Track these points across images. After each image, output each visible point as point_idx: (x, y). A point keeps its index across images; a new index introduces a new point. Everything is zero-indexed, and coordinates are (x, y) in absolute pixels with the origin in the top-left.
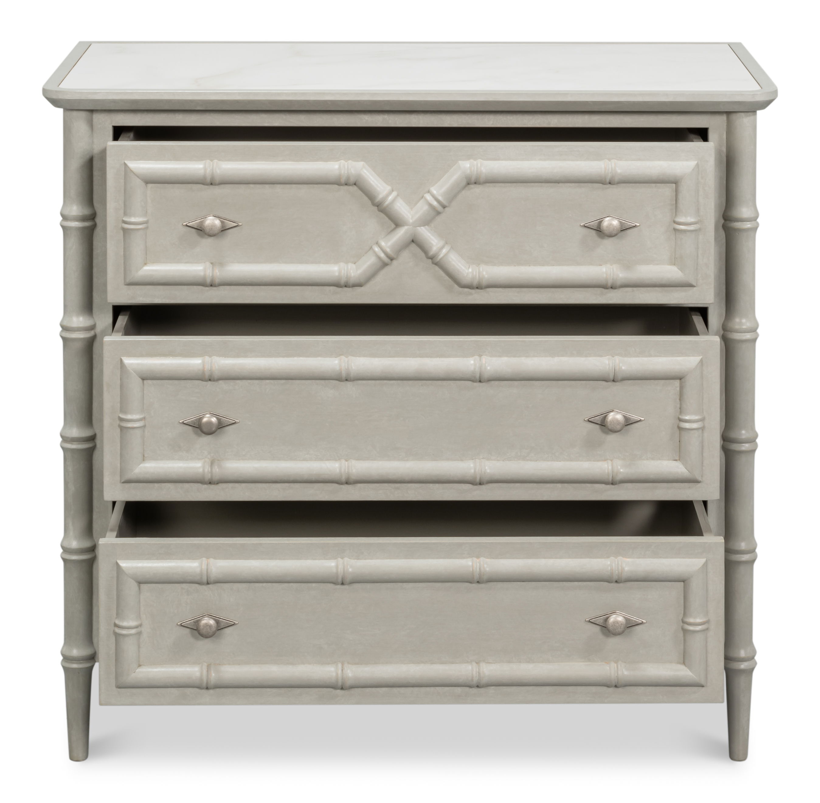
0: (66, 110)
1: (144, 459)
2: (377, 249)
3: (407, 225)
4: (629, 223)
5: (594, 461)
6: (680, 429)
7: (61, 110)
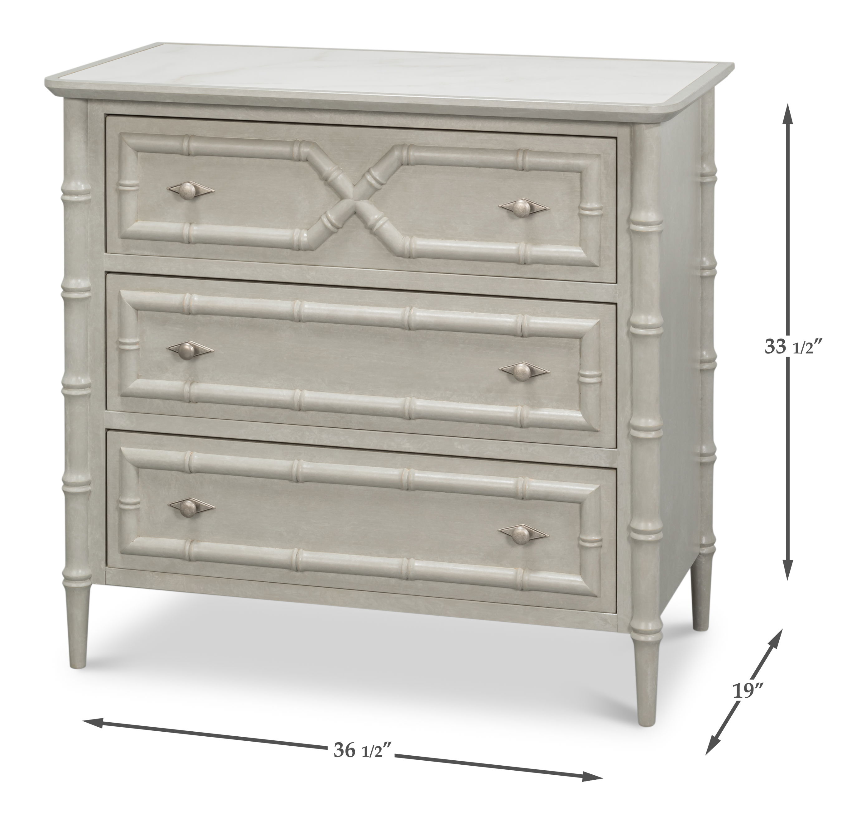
0: (66, 98)
1: (138, 377)
2: (325, 220)
3: (349, 198)
4: (540, 206)
5: (507, 406)
6: (581, 383)
7: (62, 99)
